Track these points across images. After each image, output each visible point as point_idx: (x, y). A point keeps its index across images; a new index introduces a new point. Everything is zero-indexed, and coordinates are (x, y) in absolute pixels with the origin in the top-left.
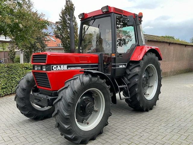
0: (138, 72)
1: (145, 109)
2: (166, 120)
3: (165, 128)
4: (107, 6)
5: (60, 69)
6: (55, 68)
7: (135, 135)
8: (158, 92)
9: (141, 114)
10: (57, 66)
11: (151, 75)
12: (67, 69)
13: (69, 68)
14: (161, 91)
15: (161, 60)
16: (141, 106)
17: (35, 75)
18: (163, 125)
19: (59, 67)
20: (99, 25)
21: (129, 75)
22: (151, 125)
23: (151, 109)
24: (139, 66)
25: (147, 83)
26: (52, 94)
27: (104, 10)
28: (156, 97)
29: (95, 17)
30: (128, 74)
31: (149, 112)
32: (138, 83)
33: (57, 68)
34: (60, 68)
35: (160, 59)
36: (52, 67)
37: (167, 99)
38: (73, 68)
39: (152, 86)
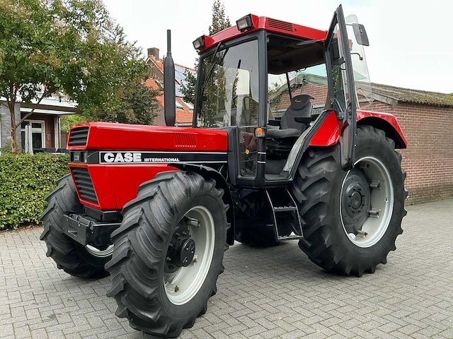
0: (328, 173)
1: (348, 270)
2: (397, 300)
3: (383, 321)
4: (250, 15)
5: (122, 160)
6: (109, 157)
7: (293, 328)
8: (395, 229)
9: (337, 282)
10: (115, 154)
11: (374, 185)
12: (141, 160)
13: (146, 160)
14: (403, 226)
15: (405, 147)
16: (336, 260)
17: (75, 173)
18: (382, 311)
19: (119, 155)
20: (240, 61)
21: (305, 180)
22: (348, 309)
23: (369, 271)
24: (331, 159)
25: (362, 204)
26: (102, 216)
27: (242, 24)
28: (388, 242)
29: (227, 44)
30: (303, 177)
31: (360, 279)
32: (326, 200)
33: (115, 157)
34: (124, 158)
35: (401, 144)
36: (103, 155)
37: (428, 250)
38: (156, 159)
39: (377, 213)
